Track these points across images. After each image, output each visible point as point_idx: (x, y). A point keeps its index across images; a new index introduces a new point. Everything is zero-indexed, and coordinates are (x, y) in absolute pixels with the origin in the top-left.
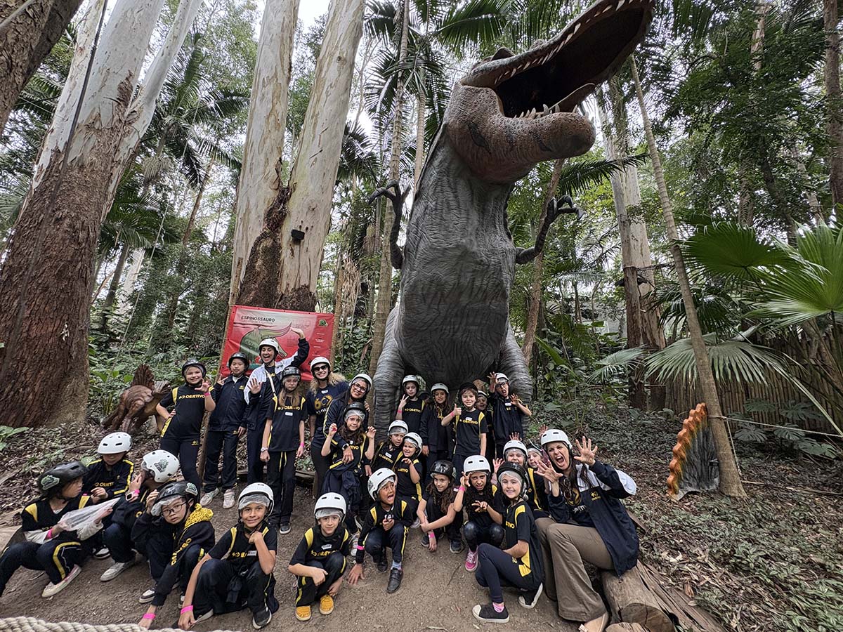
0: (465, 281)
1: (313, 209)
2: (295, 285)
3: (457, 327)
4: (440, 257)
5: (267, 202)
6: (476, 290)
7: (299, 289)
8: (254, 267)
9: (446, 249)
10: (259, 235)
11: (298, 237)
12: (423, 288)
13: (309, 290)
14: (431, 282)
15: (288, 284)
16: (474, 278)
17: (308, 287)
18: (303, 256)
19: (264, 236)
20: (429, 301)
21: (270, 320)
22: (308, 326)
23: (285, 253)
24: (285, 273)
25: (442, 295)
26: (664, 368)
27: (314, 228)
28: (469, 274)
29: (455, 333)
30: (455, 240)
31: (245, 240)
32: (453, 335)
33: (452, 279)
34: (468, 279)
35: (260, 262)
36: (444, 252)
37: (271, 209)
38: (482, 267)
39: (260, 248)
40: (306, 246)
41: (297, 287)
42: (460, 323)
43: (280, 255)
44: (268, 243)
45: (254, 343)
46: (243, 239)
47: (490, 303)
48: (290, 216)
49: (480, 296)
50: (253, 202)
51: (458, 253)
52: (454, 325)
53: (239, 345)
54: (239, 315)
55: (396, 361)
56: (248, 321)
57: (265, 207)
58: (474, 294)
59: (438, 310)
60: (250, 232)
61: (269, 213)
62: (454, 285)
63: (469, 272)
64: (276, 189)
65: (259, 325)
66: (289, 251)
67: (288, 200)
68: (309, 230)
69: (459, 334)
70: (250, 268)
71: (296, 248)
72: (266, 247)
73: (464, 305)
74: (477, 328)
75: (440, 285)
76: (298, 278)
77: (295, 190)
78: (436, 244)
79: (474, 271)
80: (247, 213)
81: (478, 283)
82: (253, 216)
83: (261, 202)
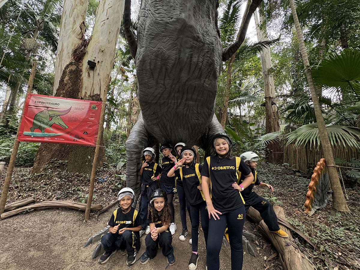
0: (185, 56)
1: (102, 51)
2: (91, 94)
3: (179, 101)
4: (163, 32)
5: (74, 45)
6: (193, 67)
7: (93, 96)
8: (64, 81)
9: (168, 23)
10: (68, 63)
11: (92, 65)
12: (150, 63)
13: (100, 97)
14: (157, 56)
15: (86, 93)
16: (192, 54)
17: (99, 95)
18: (95, 77)
19: (71, 64)
20: (156, 76)
21: (56, 104)
22: (83, 109)
23: (84, 75)
24: (84, 86)
25: (166, 69)
27: (103, 62)
28: (188, 50)
29: (178, 106)
30: (177, 13)
31: (60, 66)
32: (176, 109)
33: (173, 54)
34: (187, 55)
35: (67, 78)
36: (166, 26)
37: (76, 49)
38: (198, 44)
39: (68, 70)
40: (98, 72)
42: (182, 99)
43: (81, 75)
44: (73, 68)
45: (44, 119)
46: (59, 66)
47: (204, 81)
48: (88, 54)
49: (196, 73)
50: (65, 45)
51: (178, 26)
52: (177, 100)
54: (33, 100)
55: (142, 132)
56: (40, 105)
57: (73, 48)
58: (191, 71)
59: (164, 85)
60: (63, 62)
61: (75, 52)
62: (176, 59)
63: (188, 48)
64: (81, 39)
66: (87, 74)
67: (88, 45)
68: (100, 63)
69: (181, 107)
70: (62, 81)
71: (91, 73)
72: (71, 70)
73: (184, 81)
74: (194, 103)
75: (164, 60)
76: (93, 89)
77: (91, 39)
78: (159, 19)
79: (192, 47)
80: (62, 52)
81: (195, 60)
82: (65, 53)
83: (70, 45)
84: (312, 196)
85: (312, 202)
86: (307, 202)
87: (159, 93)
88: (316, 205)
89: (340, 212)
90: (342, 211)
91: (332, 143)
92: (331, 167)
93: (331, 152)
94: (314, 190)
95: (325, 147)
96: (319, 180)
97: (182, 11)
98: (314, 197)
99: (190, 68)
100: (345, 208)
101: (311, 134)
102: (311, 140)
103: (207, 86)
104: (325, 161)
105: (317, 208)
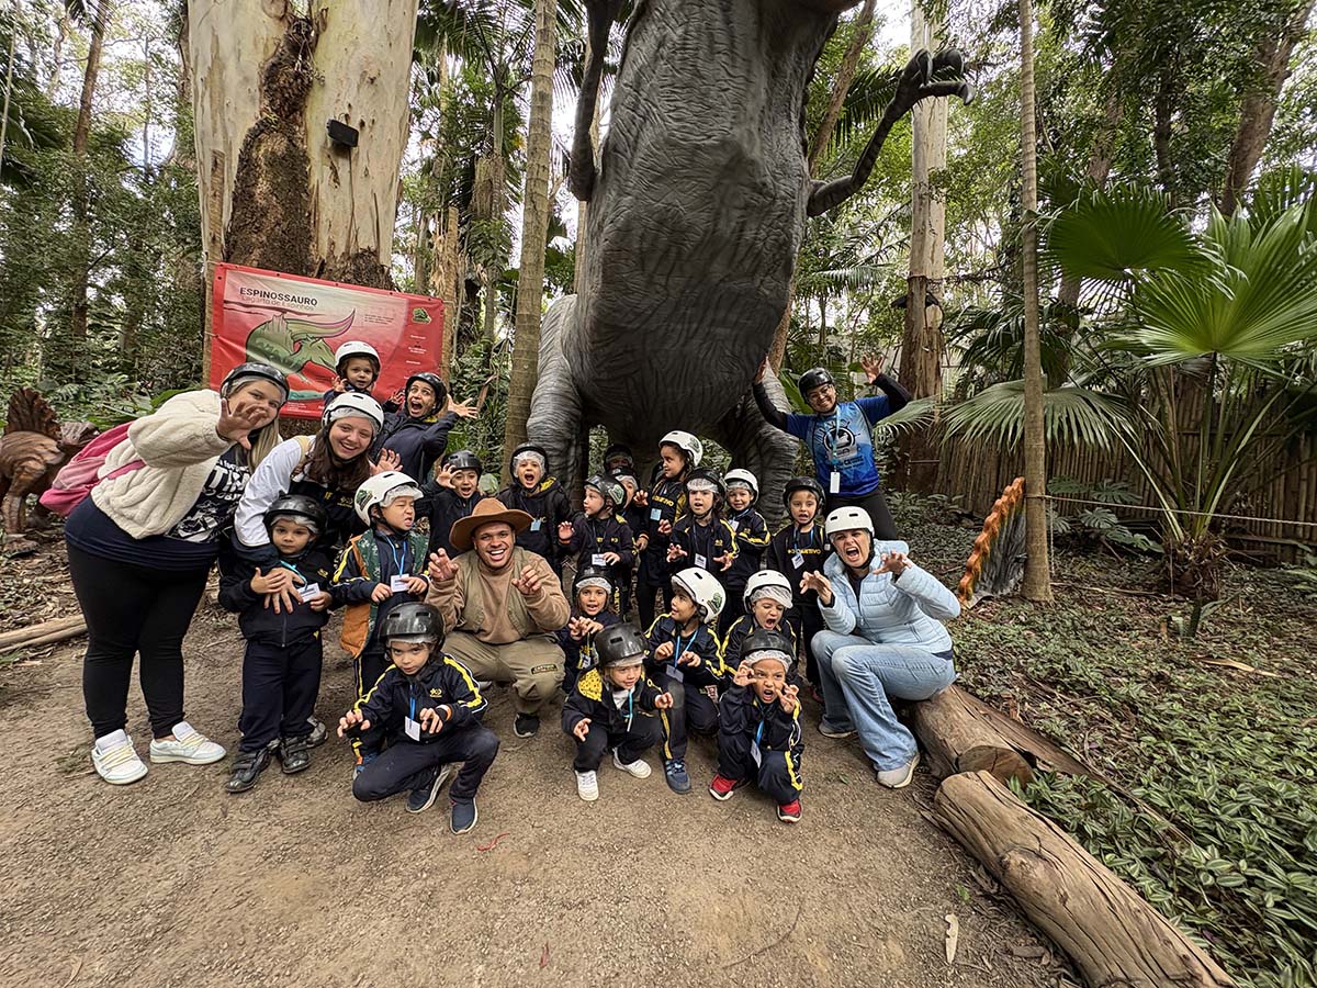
0: (726, 228)
1: (372, 80)
2: (348, 247)
3: (695, 326)
4: (684, 167)
5: (261, 47)
6: (742, 250)
7: (357, 256)
8: (252, 196)
9: (698, 147)
10: (252, 124)
11: (343, 140)
12: (642, 237)
13: (378, 260)
14: (661, 222)
15: (333, 243)
16: (744, 223)
17: (375, 253)
18: (358, 183)
19: (263, 128)
20: (651, 266)
21: (306, 300)
22: (390, 320)
23: (319, 173)
24: (323, 217)
25: (679, 253)
26: (974, 424)
27: (377, 126)
28: (737, 213)
29: (688, 339)
30: (721, 127)
31: (220, 131)
32: (683, 345)
33: (701, 219)
34: (733, 224)
35: (263, 186)
36: (694, 154)
37: (274, 65)
38: (762, 199)
39: (260, 154)
40: (362, 163)
41: (352, 251)
42: (701, 321)
43: (307, 176)
44: (275, 144)
45: (276, 348)
46: (215, 131)
47: (762, 281)
48: (321, 87)
49: (747, 264)
50: (226, 43)
51: (723, 159)
52: (690, 323)
53: (244, 350)
54: (233, 286)
55: (568, 395)
56: (256, 300)
57: (260, 58)
58: (738, 258)
59: (665, 287)
60: (229, 115)
61: (271, 74)
62: (706, 232)
63: (736, 208)
64: (281, 19)
65: (284, 311)
66: (328, 172)
67: (313, 50)
68: (367, 129)
69: (696, 341)
70: (243, 197)
71: (343, 166)
72: (273, 153)
73: (716, 281)
74: (728, 331)
75: (678, 232)
76: (352, 234)
77: (325, 24)
78: (678, 134)
79: (747, 206)
80: (216, 71)
81: (749, 235)
82: (232, 75)
83: (248, 44)
84: (978, 566)
85: (975, 582)
86: (966, 580)
87: (651, 306)
88: (985, 588)
89: (1033, 602)
90: (1037, 599)
91: (1049, 436)
92: (1034, 500)
93: (1042, 463)
94: (985, 554)
95: (1029, 450)
96: (1001, 533)
97: (736, 122)
98: (983, 569)
99: (735, 255)
100: (1045, 592)
101: (1005, 410)
102: (1003, 426)
103: (767, 292)
104: (1024, 485)
105: (986, 594)
